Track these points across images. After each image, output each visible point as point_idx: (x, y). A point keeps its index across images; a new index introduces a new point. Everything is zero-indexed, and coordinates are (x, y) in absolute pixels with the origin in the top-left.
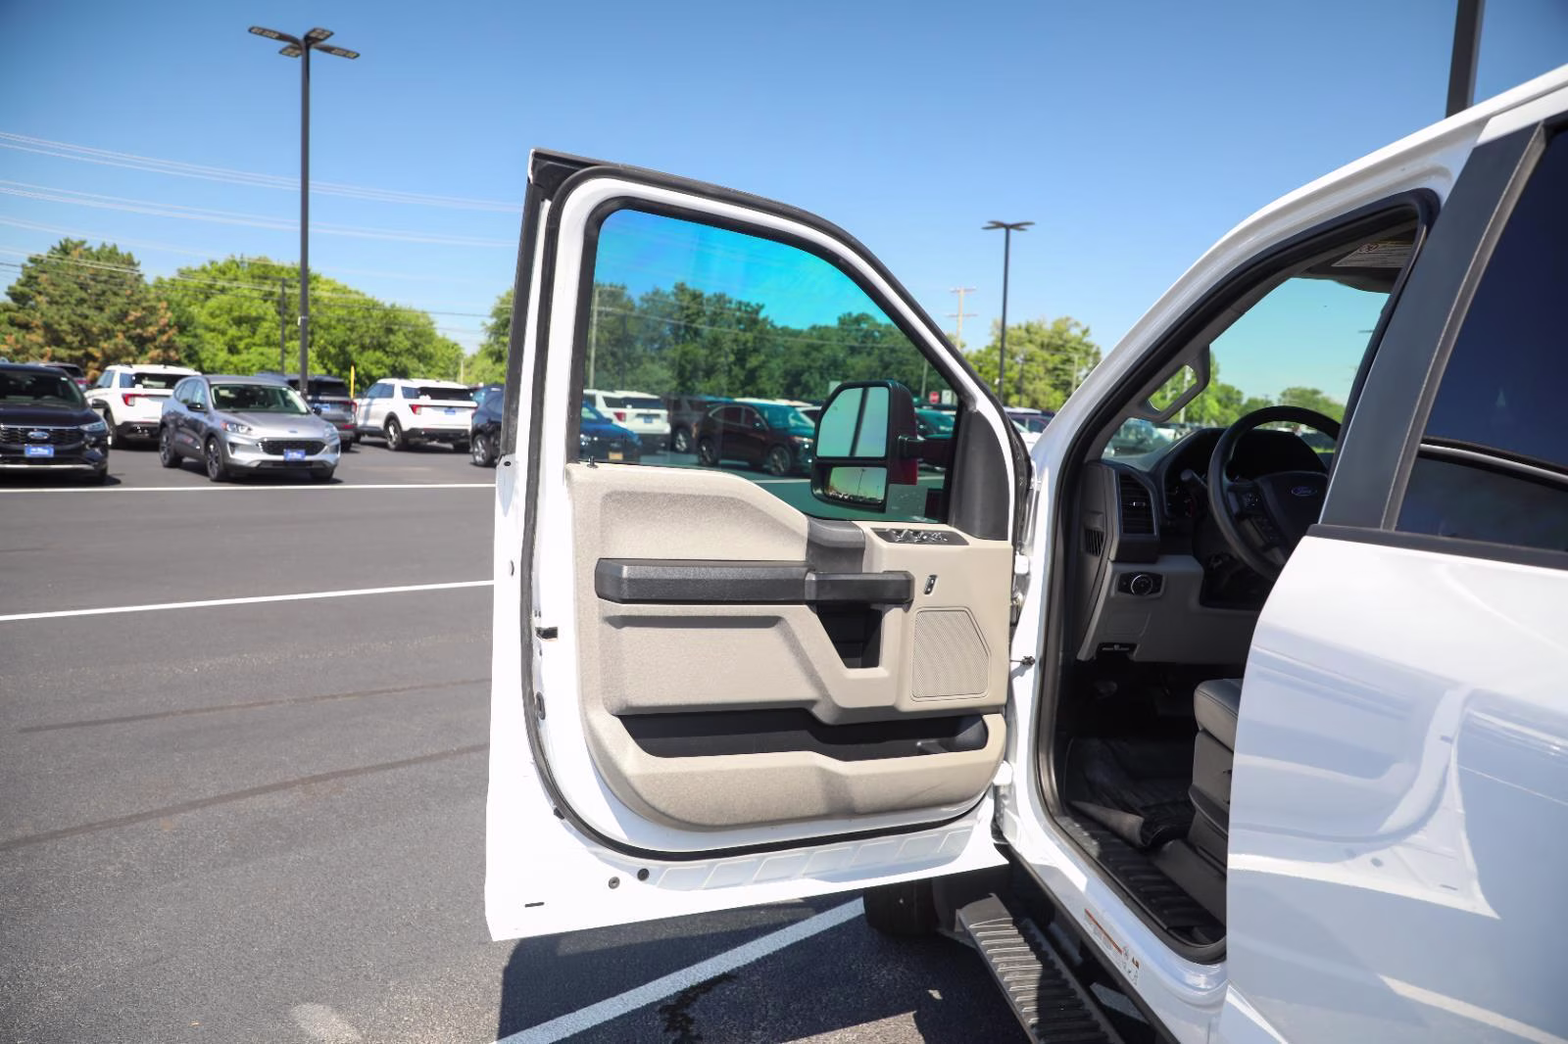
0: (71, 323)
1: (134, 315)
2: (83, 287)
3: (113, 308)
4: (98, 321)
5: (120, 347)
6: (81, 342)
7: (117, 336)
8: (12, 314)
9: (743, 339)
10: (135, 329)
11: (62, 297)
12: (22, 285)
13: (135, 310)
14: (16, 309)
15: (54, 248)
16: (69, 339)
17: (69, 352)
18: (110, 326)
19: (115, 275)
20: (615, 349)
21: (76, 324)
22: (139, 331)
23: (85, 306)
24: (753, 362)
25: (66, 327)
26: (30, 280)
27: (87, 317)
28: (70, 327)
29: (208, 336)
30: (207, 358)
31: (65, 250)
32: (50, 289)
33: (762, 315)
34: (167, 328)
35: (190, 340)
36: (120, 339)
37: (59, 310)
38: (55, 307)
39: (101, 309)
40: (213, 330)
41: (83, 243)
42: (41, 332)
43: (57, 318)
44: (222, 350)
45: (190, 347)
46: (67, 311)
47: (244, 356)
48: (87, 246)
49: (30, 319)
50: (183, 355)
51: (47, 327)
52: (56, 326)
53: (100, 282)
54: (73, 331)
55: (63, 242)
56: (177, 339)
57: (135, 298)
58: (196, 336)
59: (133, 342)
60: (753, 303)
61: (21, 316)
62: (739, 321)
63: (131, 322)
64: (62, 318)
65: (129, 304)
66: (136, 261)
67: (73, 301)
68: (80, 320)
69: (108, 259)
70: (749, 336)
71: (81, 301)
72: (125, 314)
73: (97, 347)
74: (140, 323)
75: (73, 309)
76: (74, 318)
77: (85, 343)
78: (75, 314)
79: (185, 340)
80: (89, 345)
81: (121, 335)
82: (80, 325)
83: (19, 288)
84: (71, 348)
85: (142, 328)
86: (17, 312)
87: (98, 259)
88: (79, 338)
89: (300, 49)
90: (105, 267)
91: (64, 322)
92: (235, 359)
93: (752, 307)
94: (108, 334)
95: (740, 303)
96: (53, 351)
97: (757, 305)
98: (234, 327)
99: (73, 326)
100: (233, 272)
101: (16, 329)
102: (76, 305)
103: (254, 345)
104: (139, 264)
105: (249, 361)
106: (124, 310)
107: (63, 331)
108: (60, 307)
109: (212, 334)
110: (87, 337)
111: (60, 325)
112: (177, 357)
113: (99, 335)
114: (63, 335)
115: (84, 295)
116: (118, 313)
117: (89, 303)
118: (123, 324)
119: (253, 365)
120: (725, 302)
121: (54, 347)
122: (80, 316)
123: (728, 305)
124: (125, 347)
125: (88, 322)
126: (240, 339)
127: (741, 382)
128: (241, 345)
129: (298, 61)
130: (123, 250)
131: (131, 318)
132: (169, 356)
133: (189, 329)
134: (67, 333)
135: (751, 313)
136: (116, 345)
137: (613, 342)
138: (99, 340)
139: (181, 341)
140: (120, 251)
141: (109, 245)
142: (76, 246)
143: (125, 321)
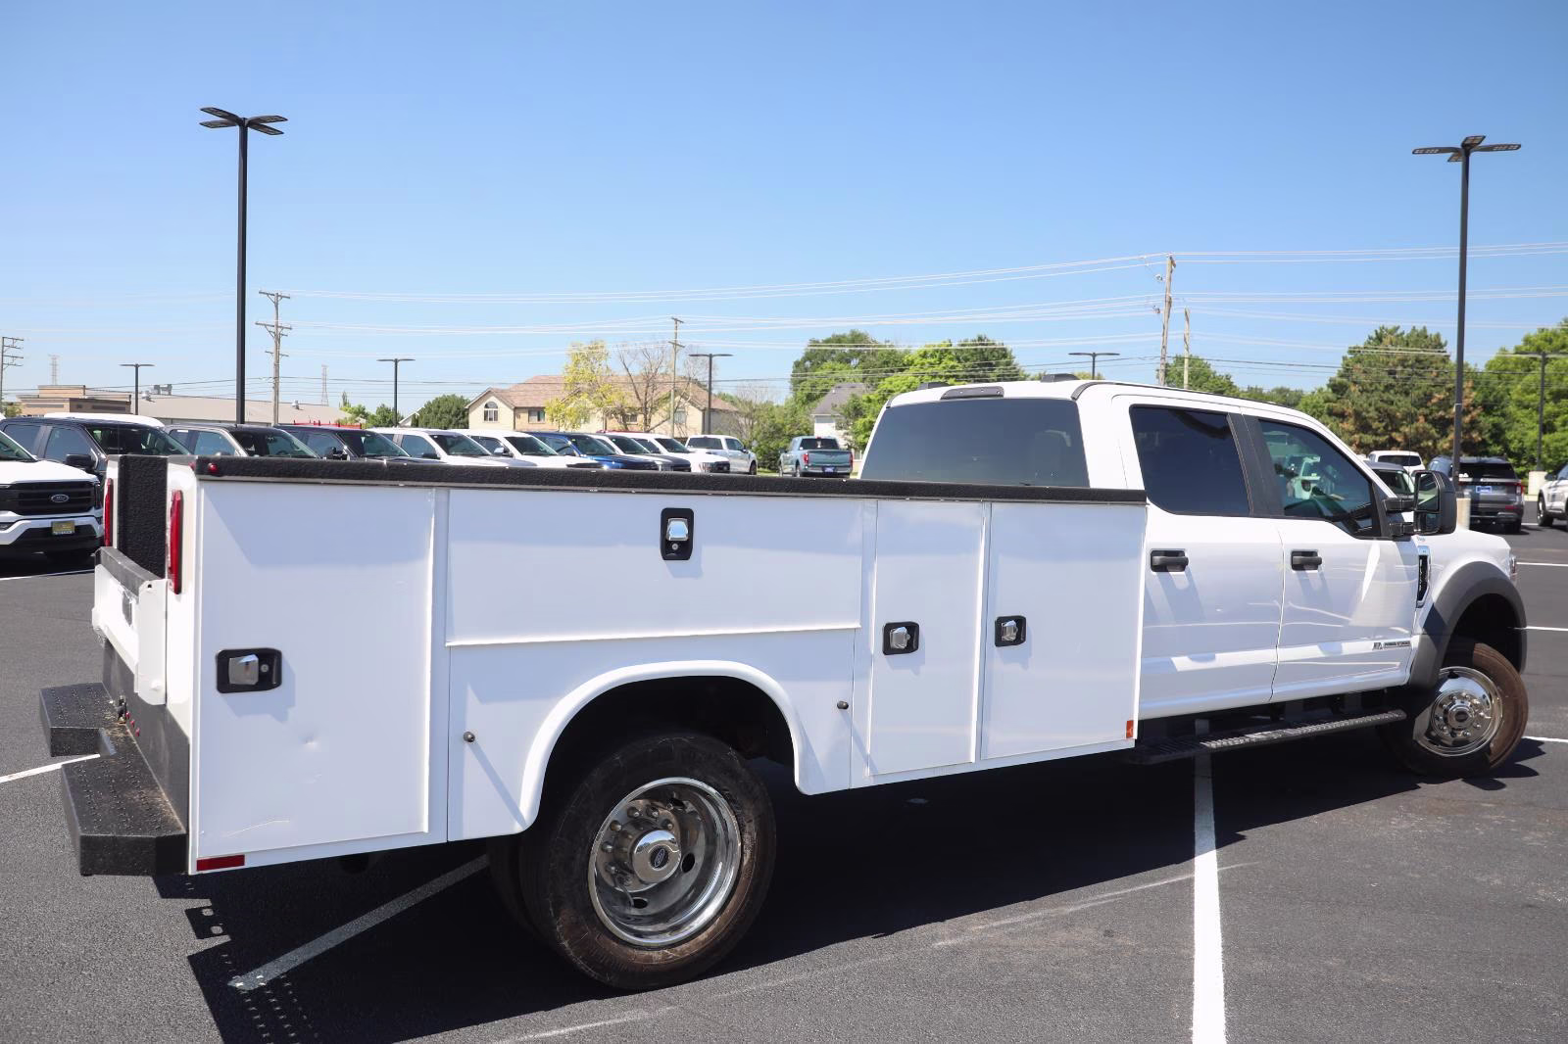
0: (1377, 409)
1: (1438, 396)
2: (1391, 373)
3: (1417, 392)
4: (1402, 405)
5: (1421, 430)
6: (1385, 427)
7: (1418, 420)
8: (1331, 404)
10: (1438, 411)
11: (1371, 385)
12: (1342, 376)
13: (1439, 392)
14: (1335, 399)
15: (1370, 338)
16: (1375, 425)
17: (1374, 438)
18: (1413, 410)
19: (1422, 358)
21: (1382, 410)
22: (1441, 413)
23: (1392, 391)
25: (1373, 414)
26: (1347, 372)
27: (1392, 403)
28: (1377, 413)
29: (1520, 414)
30: (1515, 438)
31: (1379, 338)
32: (1362, 378)
34: (1472, 408)
35: (1496, 420)
36: (1421, 423)
37: (1368, 398)
38: (1365, 393)
39: (1407, 394)
40: (1527, 407)
41: (1397, 328)
42: (1352, 420)
43: (1365, 405)
44: (1532, 428)
45: (1495, 425)
46: (1375, 398)
47: (1558, 435)
48: (1399, 332)
49: (1345, 408)
50: (1487, 436)
51: (1357, 415)
52: (1364, 414)
53: (1408, 366)
54: (1380, 417)
55: (1379, 331)
56: (1482, 418)
57: (1439, 380)
58: (1503, 415)
59: (1435, 426)
61: (1338, 407)
63: (1434, 404)
64: (1370, 405)
65: (1434, 386)
66: (1443, 341)
67: (1382, 388)
68: (1385, 406)
69: (1416, 343)
71: (1388, 388)
72: (1429, 397)
73: (1400, 432)
74: (1444, 405)
75: (1380, 396)
76: (1380, 404)
77: (1390, 428)
78: (1382, 401)
79: (1491, 419)
80: (1392, 431)
81: (1422, 419)
82: (1386, 411)
83: (1339, 380)
84: (1377, 435)
85: (1445, 410)
86: (1335, 402)
87: (1407, 345)
88: (1384, 424)
89: (1460, 155)
90: (1413, 352)
91: (1372, 409)
92: (1546, 438)
94: (1411, 418)
96: (1361, 438)
98: (1551, 403)
99: (1380, 412)
100: (1560, 339)
101: (1334, 418)
102: (1383, 392)
104: (1445, 345)
105: (1563, 439)
106: (1428, 392)
107: (1371, 418)
108: (1369, 395)
109: (1526, 411)
110: (1392, 422)
111: (1368, 412)
112: (1480, 439)
113: (1402, 420)
114: (1370, 421)
115: (1392, 381)
116: (1423, 396)
117: (1396, 389)
118: (1427, 407)
121: (1361, 434)
122: (1386, 402)
124: (1425, 431)
125: (1393, 407)
126: (1557, 415)
128: (1558, 422)
129: (1459, 165)
130: (1431, 332)
131: (1434, 401)
132: (1471, 438)
133: (1496, 408)
134: (1375, 420)
136: (1417, 429)
138: (1402, 425)
139: (1487, 422)
140: (1429, 333)
141: (1419, 328)
142: (1391, 333)
143: (1429, 404)
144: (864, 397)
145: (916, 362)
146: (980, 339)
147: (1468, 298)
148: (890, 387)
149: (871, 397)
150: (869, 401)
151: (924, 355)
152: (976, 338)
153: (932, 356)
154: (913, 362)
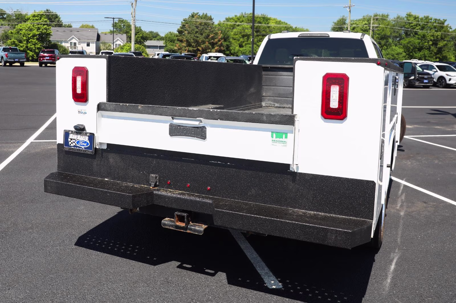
0: (194, 39)
1: (211, 35)
2: (197, 27)
3: (205, 34)
4: (201, 38)
5: (207, 46)
6: (196, 45)
7: (206, 43)
8: (178, 37)
9: (436, 35)
10: (211, 40)
11: (191, 31)
12: (181, 28)
13: (212, 34)
14: (179, 35)
15: (190, 16)
16: (193, 44)
17: (192, 48)
18: (204, 40)
19: (206, 23)
20: (381, 41)
21: (195, 40)
22: (212, 41)
23: (198, 33)
24: (441, 44)
25: (192, 41)
26: (184, 26)
27: (198, 37)
28: (193, 40)
29: (233, 41)
30: (233, 49)
31: (193, 16)
32: (188, 29)
33: (446, 24)
34: (221, 40)
35: (228, 43)
36: (207, 44)
37: (190, 35)
38: (189, 34)
39: (202, 34)
40: (235, 39)
41: (198, 13)
42: (185, 43)
43: (190, 38)
44: (237, 46)
45: (227, 45)
46: (192, 36)
47: (244, 48)
48: (199, 14)
49: (183, 39)
50: (225, 48)
51: (187, 41)
52: (189, 41)
53: (202, 25)
54: (194, 42)
55: (192, 14)
56: (223, 43)
57: (211, 30)
58: (229, 42)
59: (211, 44)
60: (442, 19)
61: (180, 38)
62: (435, 27)
63: (210, 38)
64: (191, 38)
65: (210, 32)
66: (212, 18)
67: (195, 32)
68: (196, 38)
69: (204, 18)
70: (439, 33)
71: (197, 32)
72: (209, 35)
73: (201, 46)
74: (213, 38)
75: (194, 35)
76: (194, 38)
77: (197, 45)
78: (195, 36)
79: (226, 43)
80: (198, 46)
81: (207, 43)
82: (196, 40)
83: (180, 29)
84: (193, 47)
85: (213, 40)
86: (179, 37)
87: (202, 18)
88: (195, 44)
90: (204, 21)
91: (192, 39)
92: (241, 49)
93: (441, 21)
94: (204, 42)
95: (436, 20)
96: (189, 48)
97: (444, 20)
98: (242, 38)
99: (194, 40)
100: (242, 19)
101: (179, 42)
102: (195, 34)
103: (248, 44)
104: (213, 19)
105: (246, 49)
106: (208, 34)
107: (191, 42)
108: (191, 34)
109: (235, 41)
110: (198, 43)
111: (191, 40)
112: (223, 49)
113: (201, 43)
114: (191, 43)
115: (197, 30)
116: (207, 35)
117: (199, 33)
118: (208, 39)
119: (247, 51)
120: (429, 19)
121: (189, 47)
122: (196, 37)
123: (430, 21)
124: (208, 46)
125: (198, 39)
126: (244, 42)
127: (435, 53)
128: (244, 44)
130: (209, 15)
131: (210, 37)
132: (221, 49)
133: (227, 39)
134: (193, 43)
135: (441, 24)
136: (206, 46)
137: (380, 38)
138: (201, 44)
139: (225, 44)
140: (208, 15)
141: (205, 14)
142: (196, 14)
143: (209, 38)
144: (10, 32)
145: (31, 18)
146: (47, 10)
147: (255, 5)
148: (21, 28)
149: (12, 31)
150: (12, 33)
151: (34, 16)
152: (46, 10)
153: (37, 16)
154: (29, 18)
